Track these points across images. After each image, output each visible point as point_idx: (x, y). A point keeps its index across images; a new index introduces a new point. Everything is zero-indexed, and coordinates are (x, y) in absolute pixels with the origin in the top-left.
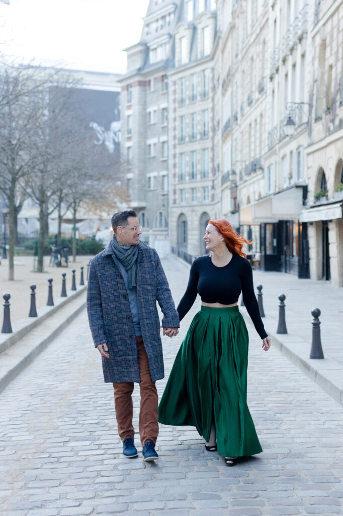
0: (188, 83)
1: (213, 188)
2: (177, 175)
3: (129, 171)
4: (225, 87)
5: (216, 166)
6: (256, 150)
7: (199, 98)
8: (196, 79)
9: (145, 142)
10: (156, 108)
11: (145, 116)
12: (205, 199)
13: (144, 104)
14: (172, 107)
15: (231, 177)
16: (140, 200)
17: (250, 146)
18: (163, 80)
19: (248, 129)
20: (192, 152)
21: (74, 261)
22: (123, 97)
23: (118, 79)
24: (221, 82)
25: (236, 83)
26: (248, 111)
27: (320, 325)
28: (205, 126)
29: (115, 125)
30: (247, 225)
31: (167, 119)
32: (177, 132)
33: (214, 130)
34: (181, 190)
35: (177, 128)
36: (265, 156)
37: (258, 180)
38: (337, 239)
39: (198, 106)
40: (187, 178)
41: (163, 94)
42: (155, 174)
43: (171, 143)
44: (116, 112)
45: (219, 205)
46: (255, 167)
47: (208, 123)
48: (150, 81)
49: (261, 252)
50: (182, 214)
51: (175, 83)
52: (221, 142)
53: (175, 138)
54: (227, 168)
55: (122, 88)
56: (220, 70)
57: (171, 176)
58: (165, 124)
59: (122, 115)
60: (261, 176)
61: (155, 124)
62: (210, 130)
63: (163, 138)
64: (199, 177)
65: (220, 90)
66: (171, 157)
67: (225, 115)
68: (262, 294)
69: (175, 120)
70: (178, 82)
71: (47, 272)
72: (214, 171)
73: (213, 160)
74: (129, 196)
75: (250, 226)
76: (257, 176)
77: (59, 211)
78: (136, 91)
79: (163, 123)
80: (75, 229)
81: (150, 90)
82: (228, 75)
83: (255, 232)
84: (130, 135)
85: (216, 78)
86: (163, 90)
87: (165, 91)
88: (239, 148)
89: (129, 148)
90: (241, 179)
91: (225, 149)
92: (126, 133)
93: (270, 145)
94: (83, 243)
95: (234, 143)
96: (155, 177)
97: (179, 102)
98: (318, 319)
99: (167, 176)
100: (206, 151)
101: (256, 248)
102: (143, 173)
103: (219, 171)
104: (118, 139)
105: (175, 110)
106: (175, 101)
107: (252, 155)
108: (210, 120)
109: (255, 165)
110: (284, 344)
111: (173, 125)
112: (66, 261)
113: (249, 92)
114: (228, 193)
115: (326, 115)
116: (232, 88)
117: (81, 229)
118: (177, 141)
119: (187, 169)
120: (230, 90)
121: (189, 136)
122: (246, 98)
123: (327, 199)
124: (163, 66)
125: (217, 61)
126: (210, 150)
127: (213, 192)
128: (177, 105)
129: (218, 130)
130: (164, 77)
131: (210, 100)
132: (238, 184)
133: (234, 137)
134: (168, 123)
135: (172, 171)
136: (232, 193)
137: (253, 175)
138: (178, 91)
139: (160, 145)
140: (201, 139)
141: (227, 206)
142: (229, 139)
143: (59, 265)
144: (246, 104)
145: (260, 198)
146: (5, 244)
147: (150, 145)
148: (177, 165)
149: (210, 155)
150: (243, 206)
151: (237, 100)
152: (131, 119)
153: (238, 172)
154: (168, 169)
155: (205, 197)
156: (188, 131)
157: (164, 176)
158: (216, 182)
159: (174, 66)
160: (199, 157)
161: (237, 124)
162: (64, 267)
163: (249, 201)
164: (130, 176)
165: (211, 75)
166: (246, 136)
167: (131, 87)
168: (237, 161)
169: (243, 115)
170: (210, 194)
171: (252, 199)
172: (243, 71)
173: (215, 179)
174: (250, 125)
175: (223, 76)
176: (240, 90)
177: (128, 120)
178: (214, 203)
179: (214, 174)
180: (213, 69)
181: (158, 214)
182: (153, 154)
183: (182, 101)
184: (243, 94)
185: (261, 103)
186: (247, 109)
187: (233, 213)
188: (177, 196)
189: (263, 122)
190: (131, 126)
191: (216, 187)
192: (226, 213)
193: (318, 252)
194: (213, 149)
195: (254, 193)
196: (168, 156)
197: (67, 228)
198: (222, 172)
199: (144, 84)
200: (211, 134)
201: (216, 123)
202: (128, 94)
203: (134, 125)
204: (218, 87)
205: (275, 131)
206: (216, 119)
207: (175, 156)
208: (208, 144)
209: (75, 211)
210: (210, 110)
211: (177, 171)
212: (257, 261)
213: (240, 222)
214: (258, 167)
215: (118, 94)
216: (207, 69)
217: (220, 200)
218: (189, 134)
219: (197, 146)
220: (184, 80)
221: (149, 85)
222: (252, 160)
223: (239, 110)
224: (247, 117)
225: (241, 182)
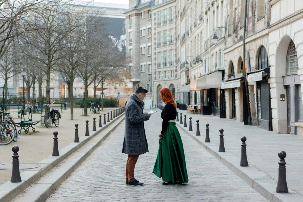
0: (162, 14)
1: (176, 71)
2: (157, 64)
3: (131, 62)
4: (182, 16)
5: (177, 59)
6: (199, 51)
7: (168, 22)
8: (166, 12)
9: (139, 46)
10: (145, 28)
11: (139, 32)
12: (172, 77)
13: (138, 26)
14: (153, 27)
15: (185, 65)
16: (136, 77)
17: (195, 49)
18: (148, 13)
19: (194, 39)
20: (165, 51)
21: (102, 110)
22: (127, 22)
23: (124, 12)
24: (180, 14)
25: (188, 15)
26: (194, 30)
27: (224, 136)
28: (171, 38)
29: (123, 37)
30: (194, 91)
31: (151, 34)
32: (156, 41)
33: (176, 39)
34: (159, 72)
35: (157, 38)
36: (203, 54)
37: (200, 67)
38: (239, 98)
39: (168, 27)
40: (162, 66)
41: (149, 20)
42: (145, 63)
43: (153, 46)
44: (123, 29)
45: (179, 80)
46: (198, 60)
47: (173, 36)
48: (141, 13)
49: (201, 105)
50: (159, 85)
51: (155, 14)
52: (180, 46)
53: (155, 44)
54: (183, 60)
55: (127, 17)
56: (179, 8)
57: (153, 64)
58: (150, 37)
59: (126, 31)
60: (201, 64)
61: (144, 36)
62: (174, 39)
63: (149, 44)
64: (168, 65)
65: (179, 18)
66: (153, 54)
67: (182, 32)
68: (199, 124)
69: (155, 34)
70: (156, 14)
71: (89, 116)
72: (177, 61)
73: (176, 56)
74: (131, 76)
75: (195, 91)
76: (199, 64)
77: (95, 84)
78: (134, 18)
79: (149, 36)
80: (102, 93)
81: (141, 18)
82: (184, 10)
83: (199, 94)
84: (131, 43)
85: (177, 11)
86: (148, 18)
87: (150, 19)
88: (190, 49)
89: (130, 49)
90: (191, 66)
91: (182, 50)
92: (129, 41)
93: (205, 48)
94: (106, 101)
95: (187, 47)
96: (145, 65)
97: (157, 24)
98: (223, 134)
99: (151, 64)
100: (172, 51)
101: (199, 103)
102: (138, 63)
103: (179, 62)
104: (125, 44)
105: (155, 29)
106: (155, 24)
107: (197, 53)
108: (174, 34)
109: (198, 59)
110: (208, 146)
111: (154, 37)
112: (99, 110)
113: (195, 20)
114: (184, 73)
115: (234, 33)
116: (186, 17)
117: (105, 93)
118: (156, 46)
119: (162, 61)
120: (185, 18)
121: (163, 43)
122: (193, 23)
123: (234, 77)
124: (148, 5)
125: (178, 2)
126: (174, 50)
127: (176, 73)
128: (156, 26)
129: (179, 40)
130: (149, 11)
131: (174, 23)
132: (189, 69)
133: (187, 44)
134: (151, 36)
135: (154, 62)
136: (186, 74)
137: (197, 64)
138: (156, 19)
139: (148, 48)
140: (170, 44)
141: (184, 80)
142: (184, 44)
143: (95, 112)
144: (193, 26)
145: (201, 76)
146: (65, 101)
147: (142, 48)
148: (157, 59)
149: (175, 53)
150: (192, 81)
151: (189, 24)
152: (131, 34)
153: (189, 63)
154: (151, 61)
155: (172, 75)
156: (162, 40)
157: (149, 65)
158: (177, 67)
159: (154, 5)
160: (168, 54)
161: (188, 37)
162: (97, 113)
163: (195, 78)
164: (131, 64)
165: (174, 10)
166: (193, 43)
167: (131, 16)
168: (188, 57)
169: (191, 32)
170: (175, 74)
171: (196, 77)
172: (192, 9)
173: (177, 66)
174: (196, 37)
175: (181, 11)
176: (190, 19)
177: (130, 34)
178: (177, 79)
179: (177, 64)
180: (176, 7)
181: (146, 85)
182: (143, 53)
183: (159, 24)
184: (191, 20)
185: (201, 25)
186: (193, 29)
187: (187, 84)
188: (157, 75)
189: (202, 36)
190: (131, 38)
191: (177, 70)
192: (183, 84)
193: (230, 104)
194: (176, 50)
195: (198, 73)
196: (152, 54)
197: (98, 93)
198: (181, 62)
199: (138, 15)
200: (175, 42)
201: (177, 36)
202: (130, 20)
203: (133, 37)
204: (178, 17)
205: (208, 41)
206: (178, 33)
207: (155, 54)
208: (173, 47)
209: (103, 84)
210: (174, 29)
211: (157, 61)
212: (200, 110)
213: (190, 89)
214: (199, 60)
215: (124, 20)
216: (172, 6)
217: (180, 77)
218: (163, 41)
219: (167, 48)
220: (160, 13)
221: (141, 15)
222: (197, 56)
223: (189, 29)
224: (194, 33)
225: (191, 68)
